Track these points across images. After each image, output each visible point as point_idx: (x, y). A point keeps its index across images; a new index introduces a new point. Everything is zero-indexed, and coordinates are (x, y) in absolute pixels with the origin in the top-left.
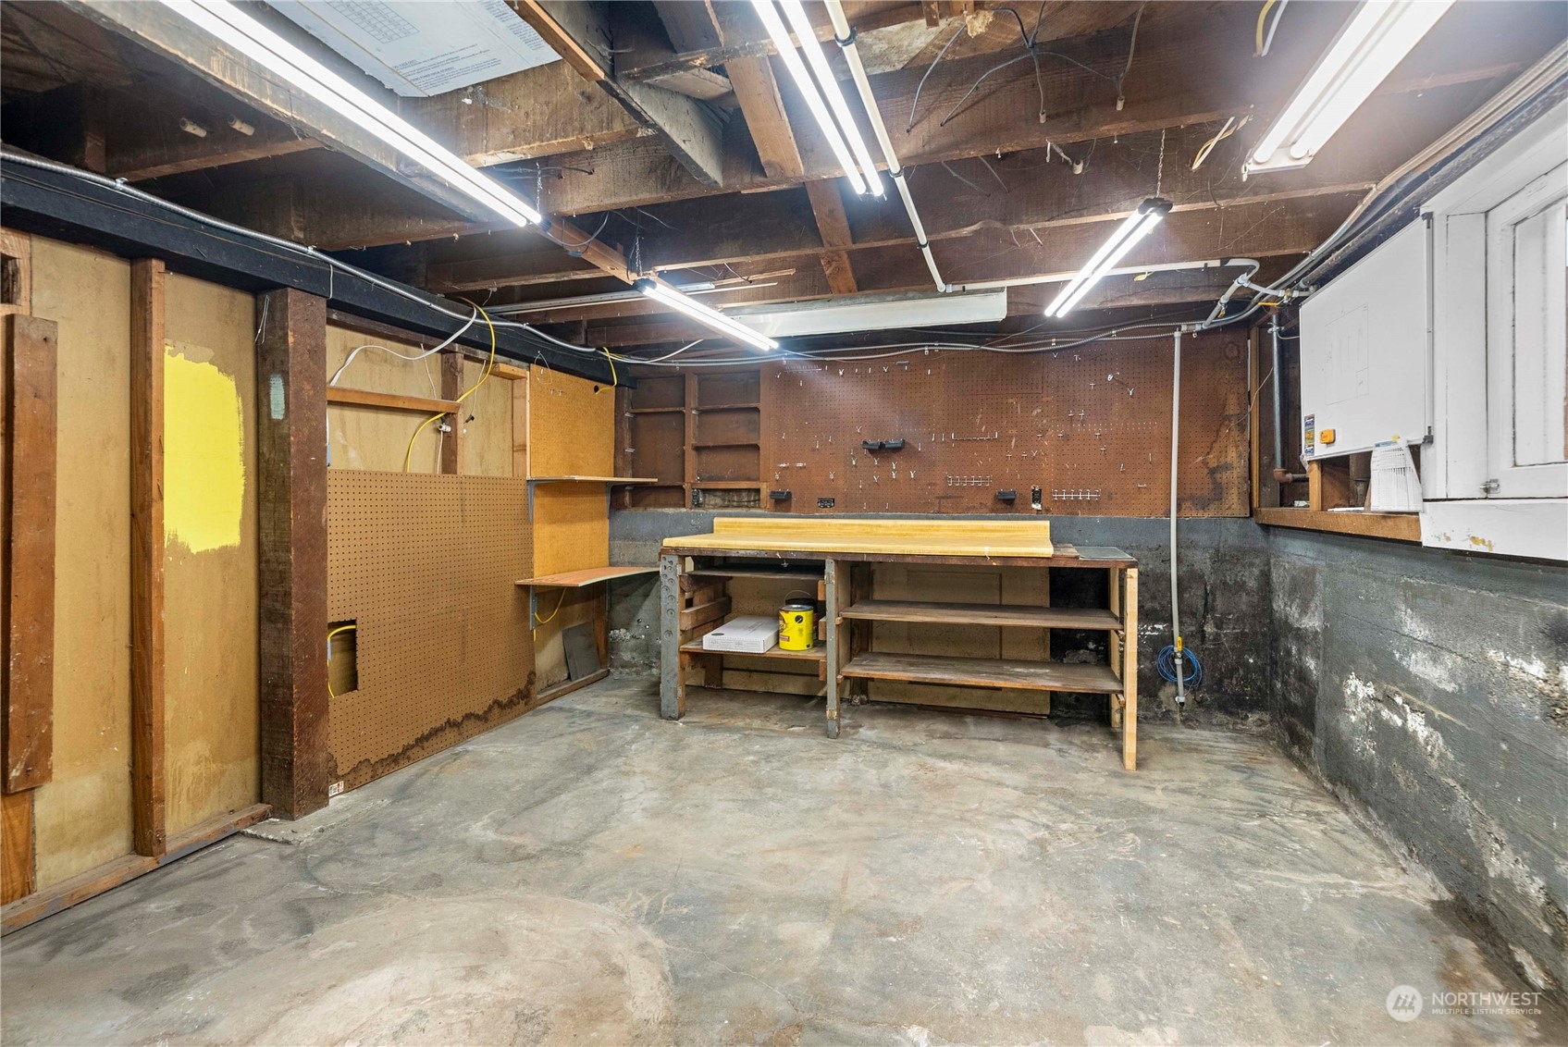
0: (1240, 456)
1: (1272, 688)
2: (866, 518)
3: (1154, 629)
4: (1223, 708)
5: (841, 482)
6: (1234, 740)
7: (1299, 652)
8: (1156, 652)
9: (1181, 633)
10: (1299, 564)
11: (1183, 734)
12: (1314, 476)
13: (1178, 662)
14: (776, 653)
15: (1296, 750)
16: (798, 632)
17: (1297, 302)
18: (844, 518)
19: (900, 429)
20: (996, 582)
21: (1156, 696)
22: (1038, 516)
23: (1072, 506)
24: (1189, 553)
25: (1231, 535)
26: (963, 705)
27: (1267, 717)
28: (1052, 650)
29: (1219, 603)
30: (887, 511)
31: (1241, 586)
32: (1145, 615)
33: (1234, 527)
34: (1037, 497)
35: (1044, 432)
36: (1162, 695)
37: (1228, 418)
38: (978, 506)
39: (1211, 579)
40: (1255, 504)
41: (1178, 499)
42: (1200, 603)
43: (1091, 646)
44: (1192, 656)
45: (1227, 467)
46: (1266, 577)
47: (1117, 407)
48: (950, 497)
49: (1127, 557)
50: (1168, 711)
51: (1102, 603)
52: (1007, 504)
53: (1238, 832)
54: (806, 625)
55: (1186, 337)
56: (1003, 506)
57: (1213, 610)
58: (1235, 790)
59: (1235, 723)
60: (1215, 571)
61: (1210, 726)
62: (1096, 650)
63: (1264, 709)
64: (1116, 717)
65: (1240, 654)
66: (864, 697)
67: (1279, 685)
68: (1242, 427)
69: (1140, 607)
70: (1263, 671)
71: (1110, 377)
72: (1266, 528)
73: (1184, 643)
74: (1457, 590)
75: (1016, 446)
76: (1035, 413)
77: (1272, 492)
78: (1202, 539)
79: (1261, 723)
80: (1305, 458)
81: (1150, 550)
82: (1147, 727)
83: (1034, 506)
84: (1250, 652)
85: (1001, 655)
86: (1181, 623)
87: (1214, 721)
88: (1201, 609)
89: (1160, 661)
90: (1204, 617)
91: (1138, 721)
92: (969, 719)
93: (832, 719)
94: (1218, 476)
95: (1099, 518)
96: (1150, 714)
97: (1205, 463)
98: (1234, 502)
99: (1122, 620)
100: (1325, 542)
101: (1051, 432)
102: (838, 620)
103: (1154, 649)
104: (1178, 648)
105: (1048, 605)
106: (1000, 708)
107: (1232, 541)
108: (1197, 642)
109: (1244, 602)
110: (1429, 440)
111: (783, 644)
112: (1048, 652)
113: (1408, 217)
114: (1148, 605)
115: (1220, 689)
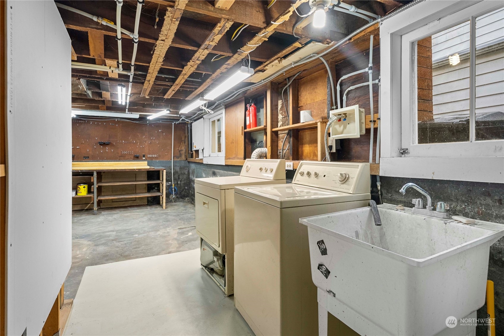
0: (184, 148)
1: (189, 192)
2: (99, 161)
3: (169, 183)
4: (182, 198)
5: (91, 152)
6: (183, 203)
7: (193, 184)
8: (169, 188)
9: (174, 184)
10: (193, 168)
11: (174, 204)
12: (194, 153)
13: (173, 189)
14: (77, 196)
15: (193, 202)
16: (84, 191)
17: (192, 123)
18: (92, 161)
19: (109, 139)
20: (135, 176)
21: (169, 197)
22: (144, 160)
23: (152, 158)
24: (175, 167)
25: (183, 164)
26: (126, 205)
27: (189, 198)
28: (148, 190)
29: (181, 177)
30: (105, 160)
31: (185, 173)
32: (167, 181)
33: (183, 162)
34: (144, 156)
35: (146, 142)
36: (170, 197)
37: (182, 141)
38: (130, 158)
39: (179, 172)
40: (187, 158)
41: (173, 157)
42: (177, 177)
43: (156, 188)
44: (176, 188)
45: (182, 150)
46: (189, 171)
47: (161, 137)
48: (122, 156)
49: (164, 168)
50: (171, 200)
51: (159, 179)
52: (137, 158)
53: (182, 212)
54: (86, 189)
55: (175, 124)
56: (136, 158)
57: (180, 179)
58: (183, 208)
59: (184, 200)
60: (180, 171)
61: (179, 202)
62: (157, 189)
63: (188, 197)
64: (161, 202)
65: (184, 187)
66: (100, 207)
67: (190, 191)
68: (185, 143)
69: (166, 179)
70: (188, 190)
71: (160, 131)
72: (189, 162)
73: (174, 186)
74: (207, 169)
75: (139, 144)
76: (143, 137)
77: (190, 155)
78: (178, 164)
79: (188, 199)
80: (193, 150)
81: (168, 167)
82: (167, 204)
83: (143, 158)
84: (186, 186)
85: (136, 192)
86: (174, 182)
87: (180, 201)
88: (178, 179)
89: (170, 190)
90: (178, 180)
91: (166, 203)
92: (128, 208)
93: (95, 210)
94: (181, 152)
95: (158, 161)
96: (168, 201)
97: (178, 149)
98: (183, 157)
99: (163, 180)
100: (196, 164)
101: (147, 142)
102: (97, 186)
103: (169, 187)
104: (173, 186)
105: (147, 180)
106: (135, 204)
107: (183, 165)
108: (177, 185)
109: (185, 177)
110: (204, 149)
111: (79, 194)
112: (147, 191)
113: (202, 117)
114: (168, 179)
115: (181, 194)
